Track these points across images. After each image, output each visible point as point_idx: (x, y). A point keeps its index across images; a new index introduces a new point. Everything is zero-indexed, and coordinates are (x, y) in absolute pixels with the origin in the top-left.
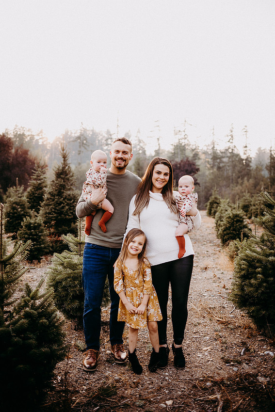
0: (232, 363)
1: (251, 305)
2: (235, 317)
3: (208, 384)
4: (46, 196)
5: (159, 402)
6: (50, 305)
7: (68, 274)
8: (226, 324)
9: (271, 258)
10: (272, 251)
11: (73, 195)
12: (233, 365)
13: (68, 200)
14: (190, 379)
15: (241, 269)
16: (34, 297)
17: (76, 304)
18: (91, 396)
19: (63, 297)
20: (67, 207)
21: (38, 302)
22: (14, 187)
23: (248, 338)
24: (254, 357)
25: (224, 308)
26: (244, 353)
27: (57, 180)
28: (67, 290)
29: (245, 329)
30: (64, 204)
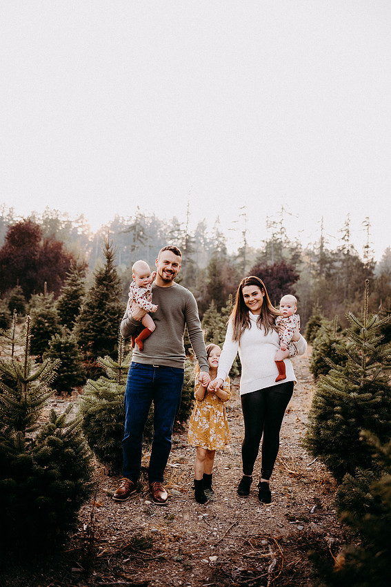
0: (297, 521)
1: (327, 452)
2: (314, 470)
3: (264, 542)
4: (82, 308)
5: (201, 558)
6: (77, 434)
7: (104, 405)
8: (298, 477)
9: (352, 395)
10: (356, 386)
11: (118, 307)
12: (298, 523)
13: (112, 314)
14: (243, 536)
15: (317, 407)
16: (60, 424)
17: (112, 442)
18: (122, 547)
19: (96, 433)
20: (109, 324)
21: (64, 431)
22: (42, 294)
23: (323, 494)
24: (326, 515)
25: (302, 459)
26: (314, 510)
27: (98, 287)
28: (101, 426)
29: (322, 484)
30: (105, 319)
